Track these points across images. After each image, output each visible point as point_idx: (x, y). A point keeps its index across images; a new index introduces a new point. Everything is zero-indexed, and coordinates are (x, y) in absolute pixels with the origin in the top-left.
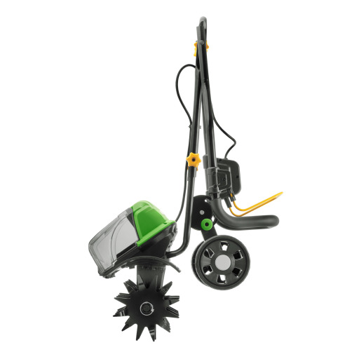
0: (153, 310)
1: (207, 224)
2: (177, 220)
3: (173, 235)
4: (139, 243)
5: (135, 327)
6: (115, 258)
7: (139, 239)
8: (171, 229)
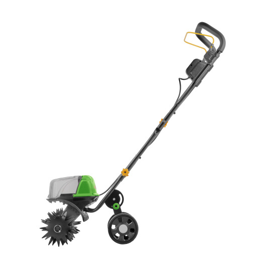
0: (60, 231)
1: (116, 206)
2: (100, 195)
3: (93, 201)
4: (74, 196)
5: (46, 232)
6: (59, 195)
7: (76, 194)
8: (94, 198)
